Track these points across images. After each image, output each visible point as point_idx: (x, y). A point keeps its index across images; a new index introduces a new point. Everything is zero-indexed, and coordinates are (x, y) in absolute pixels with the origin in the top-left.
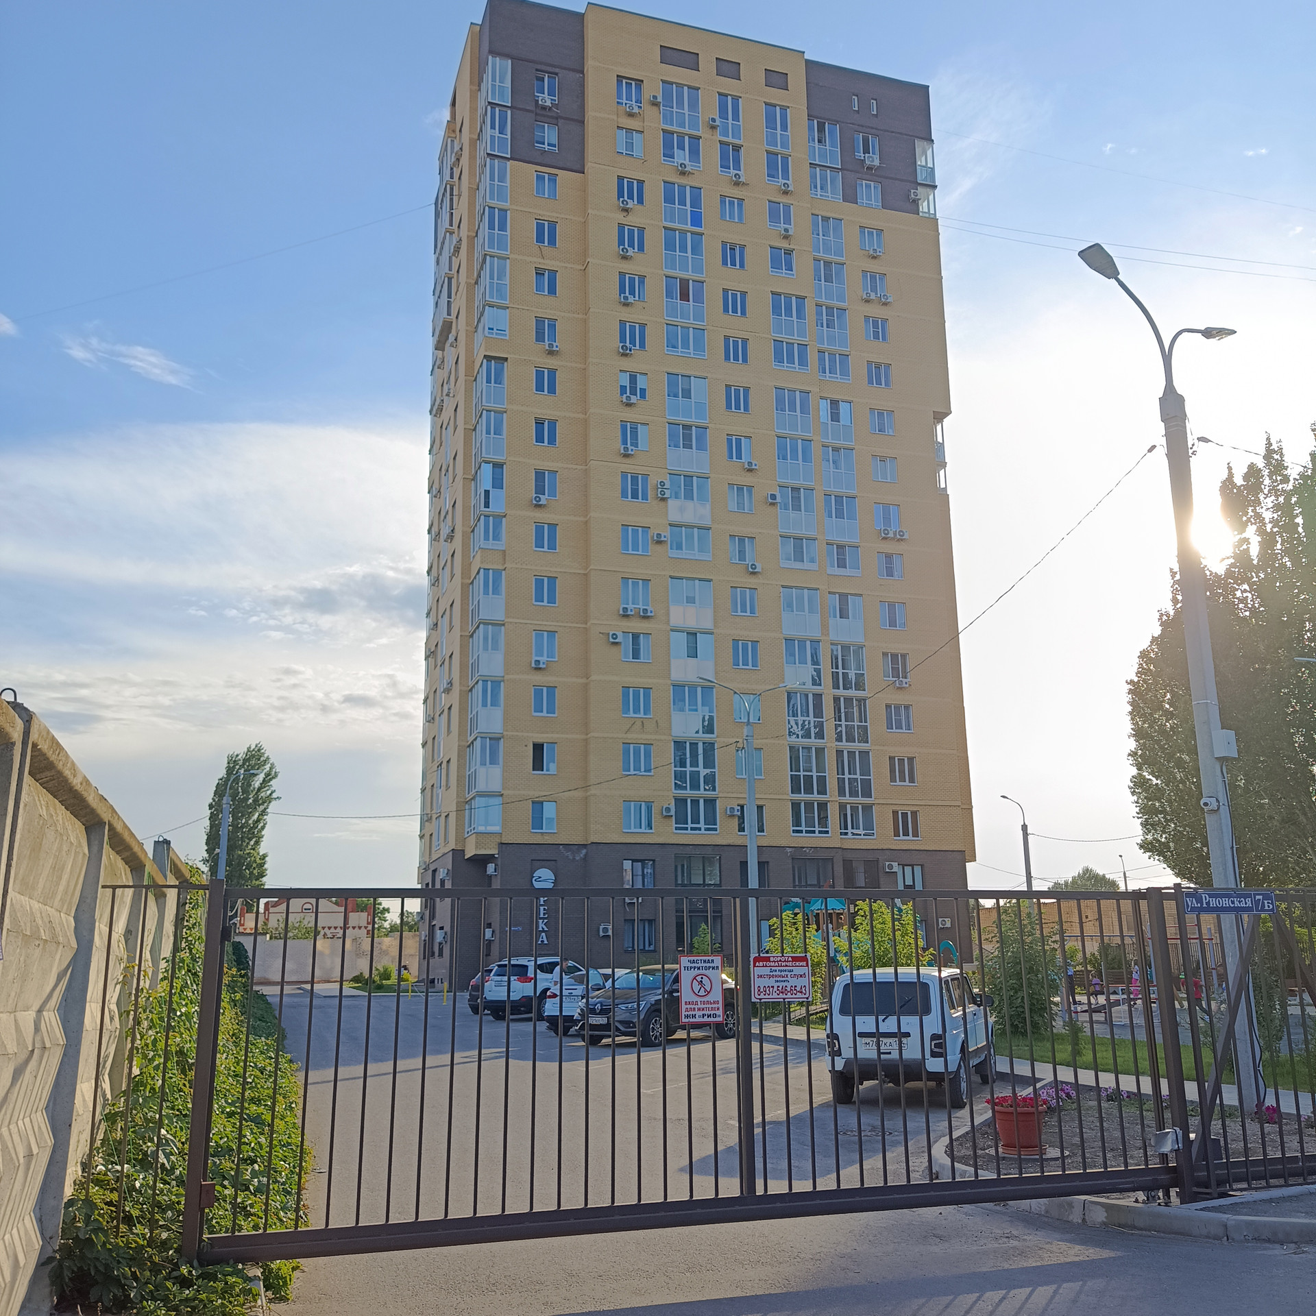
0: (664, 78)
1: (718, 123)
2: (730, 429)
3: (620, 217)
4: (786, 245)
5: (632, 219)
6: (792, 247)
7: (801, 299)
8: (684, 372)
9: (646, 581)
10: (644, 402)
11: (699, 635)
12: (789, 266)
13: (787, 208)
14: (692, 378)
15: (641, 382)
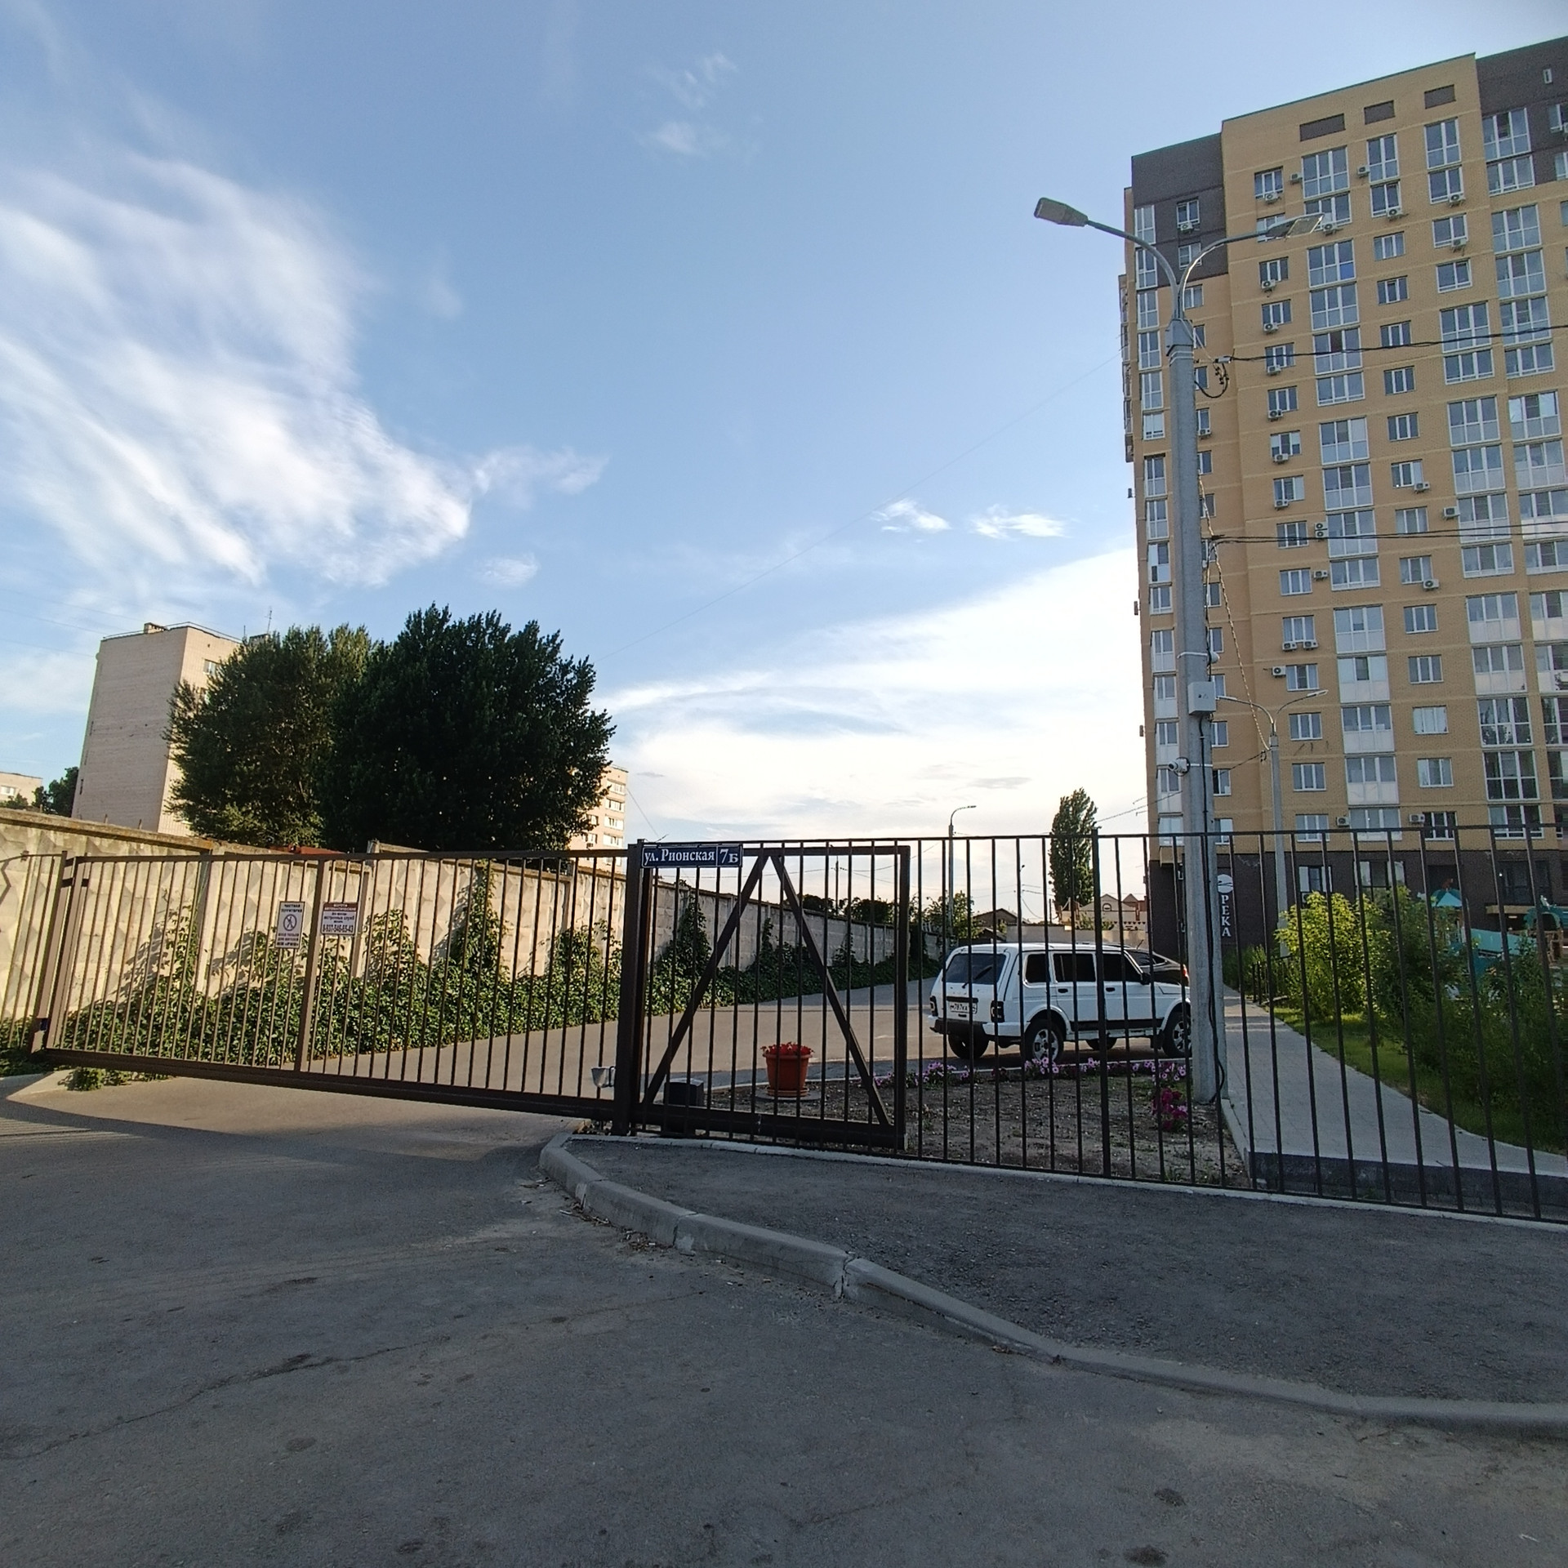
0: (1304, 154)
1: (1367, 170)
2: (1395, 458)
3: (1264, 299)
4: (1458, 257)
5: (1277, 296)
6: (1466, 256)
7: (1480, 305)
8: (1339, 418)
9: (1309, 617)
10: (1297, 457)
11: (1369, 658)
12: (1463, 277)
13: (1459, 220)
14: (1349, 421)
15: (1294, 439)
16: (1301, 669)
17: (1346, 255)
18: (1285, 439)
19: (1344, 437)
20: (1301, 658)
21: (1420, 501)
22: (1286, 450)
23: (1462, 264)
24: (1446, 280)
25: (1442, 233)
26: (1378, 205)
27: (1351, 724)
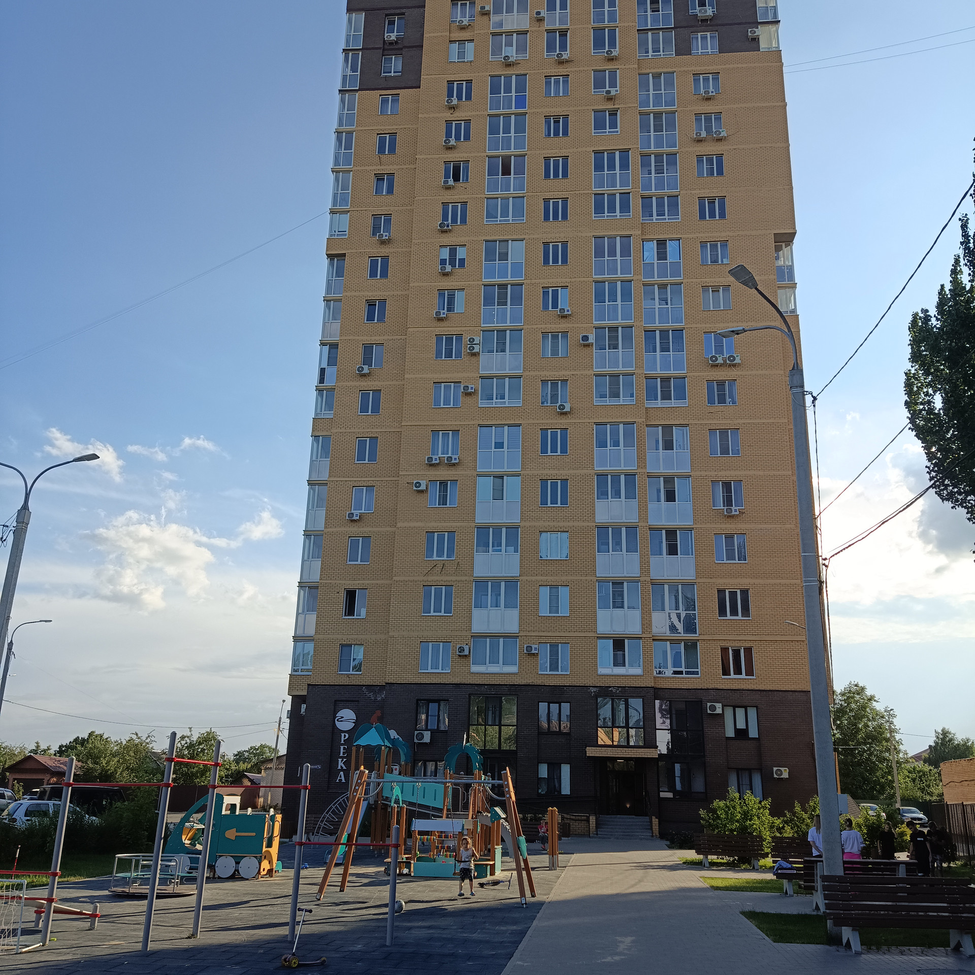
1: (544, 15)
2: (546, 282)
3: (448, 115)
4: (610, 106)
5: (459, 115)
6: (616, 106)
7: (625, 152)
8: (502, 238)
9: (456, 432)
10: (461, 270)
11: (505, 478)
12: (613, 125)
13: (613, 73)
14: (510, 242)
15: (461, 253)
16: (444, 484)
17: (521, 88)
18: (453, 252)
19: (504, 256)
20: (443, 474)
21: (563, 326)
22: (453, 263)
23: (613, 113)
24: (599, 125)
25: (599, 84)
26: (551, 47)
27: (483, 544)
